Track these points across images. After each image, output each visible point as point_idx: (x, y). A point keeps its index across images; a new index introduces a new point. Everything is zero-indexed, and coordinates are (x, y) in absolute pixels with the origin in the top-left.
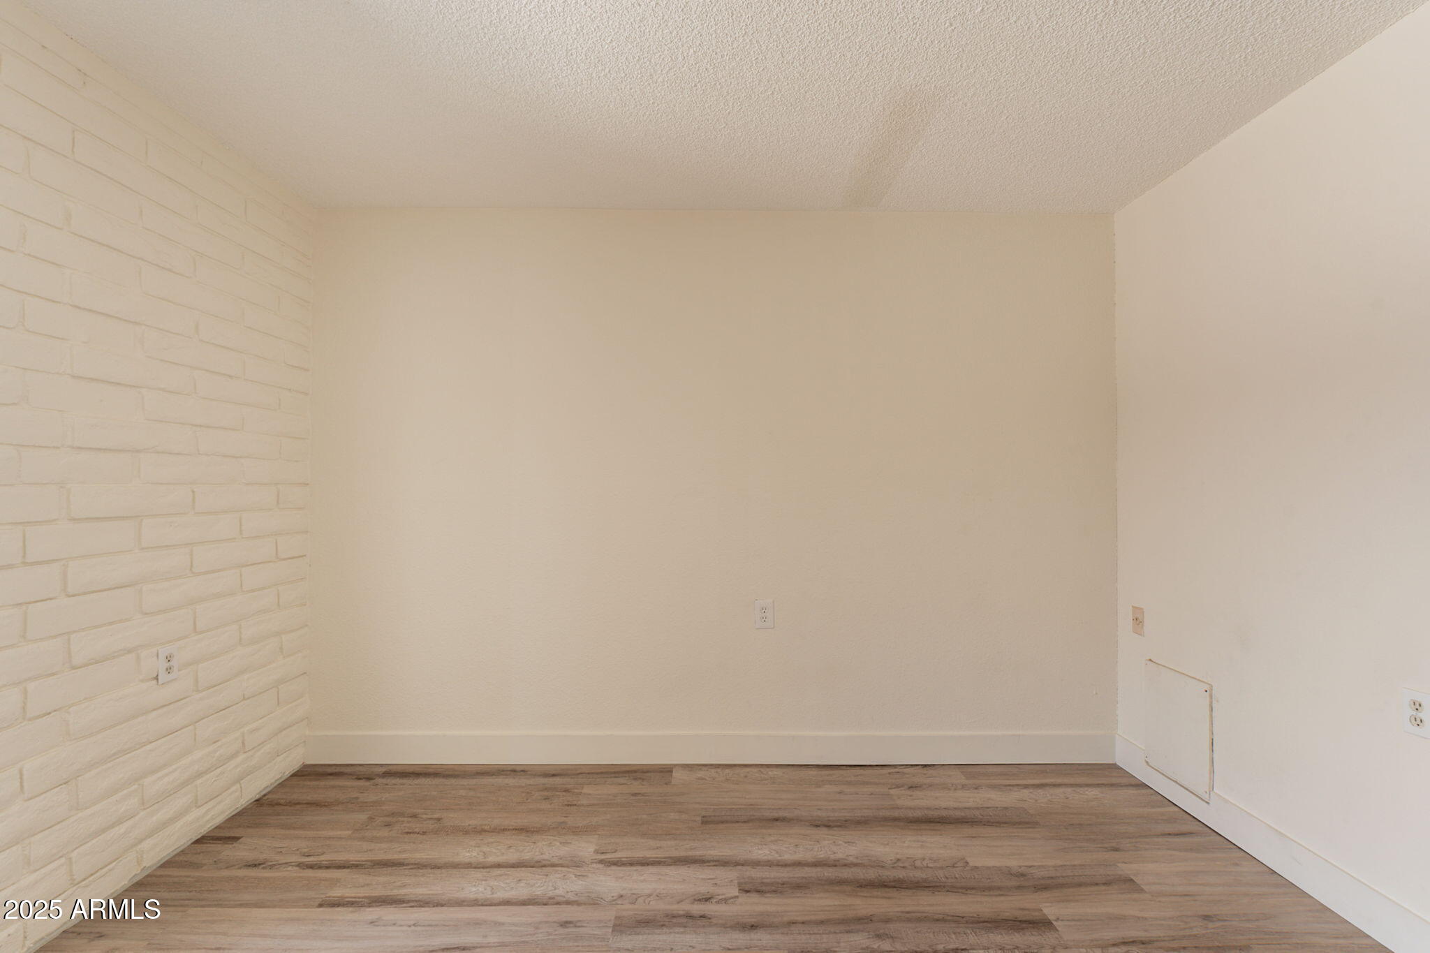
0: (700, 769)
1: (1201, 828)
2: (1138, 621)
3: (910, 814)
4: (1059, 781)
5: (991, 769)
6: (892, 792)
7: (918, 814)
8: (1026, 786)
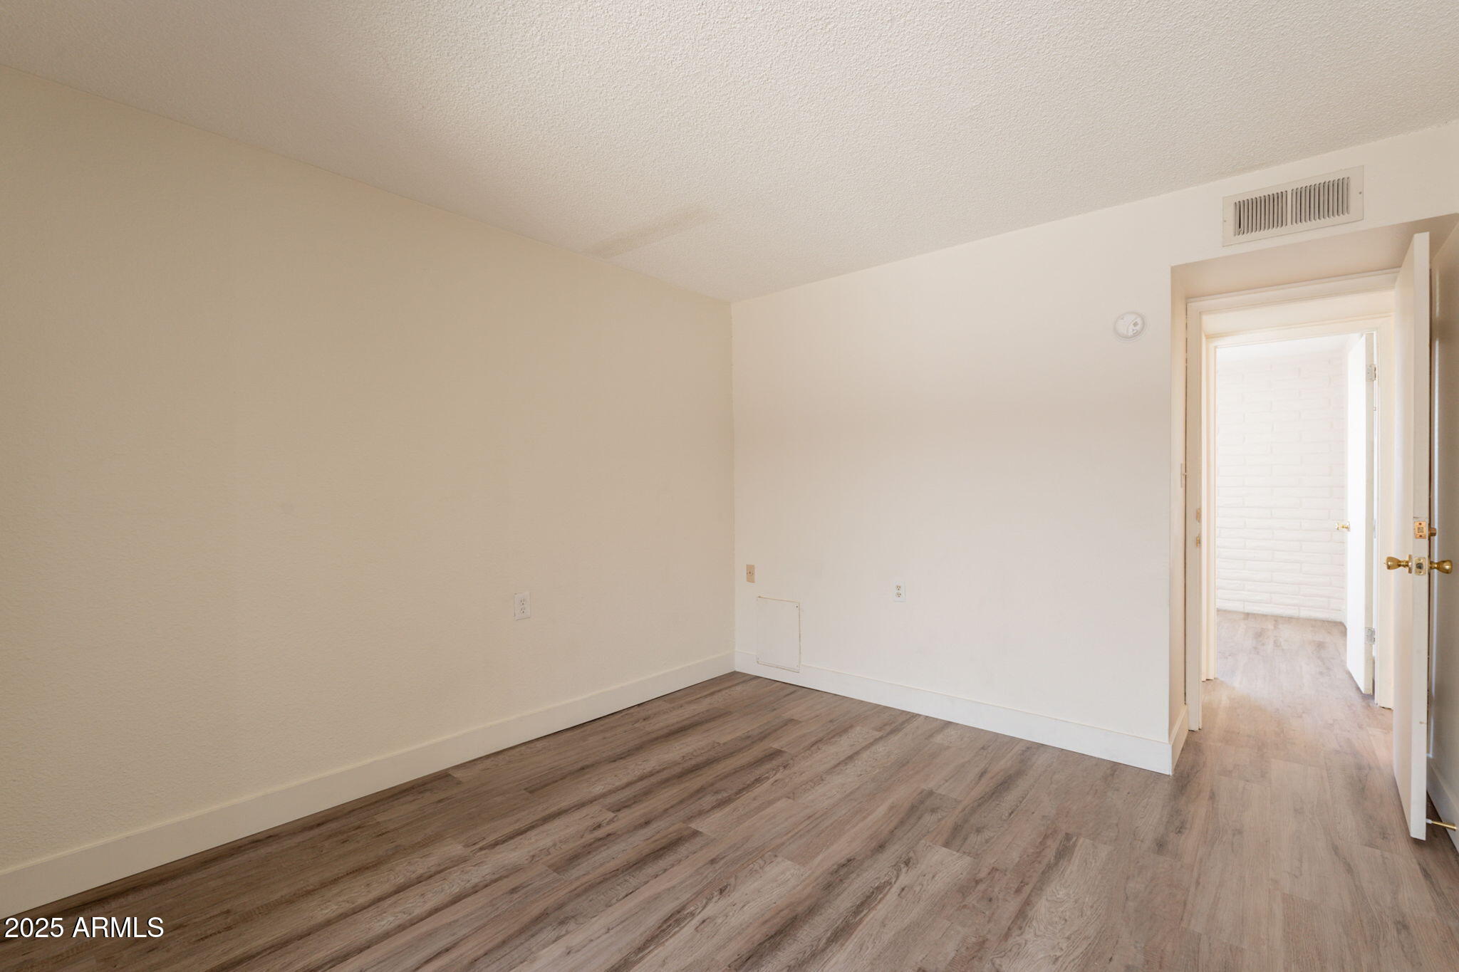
0: (475, 764)
1: (794, 689)
2: (750, 572)
3: (661, 733)
4: (718, 688)
5: (678, 694)
6: (637, 725)
7: (666, 731)
8: (706, 696)
